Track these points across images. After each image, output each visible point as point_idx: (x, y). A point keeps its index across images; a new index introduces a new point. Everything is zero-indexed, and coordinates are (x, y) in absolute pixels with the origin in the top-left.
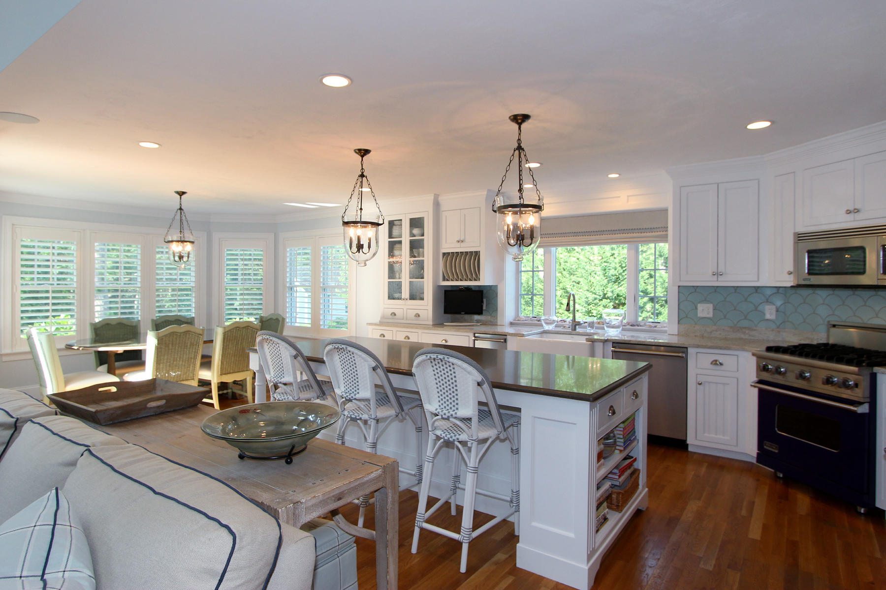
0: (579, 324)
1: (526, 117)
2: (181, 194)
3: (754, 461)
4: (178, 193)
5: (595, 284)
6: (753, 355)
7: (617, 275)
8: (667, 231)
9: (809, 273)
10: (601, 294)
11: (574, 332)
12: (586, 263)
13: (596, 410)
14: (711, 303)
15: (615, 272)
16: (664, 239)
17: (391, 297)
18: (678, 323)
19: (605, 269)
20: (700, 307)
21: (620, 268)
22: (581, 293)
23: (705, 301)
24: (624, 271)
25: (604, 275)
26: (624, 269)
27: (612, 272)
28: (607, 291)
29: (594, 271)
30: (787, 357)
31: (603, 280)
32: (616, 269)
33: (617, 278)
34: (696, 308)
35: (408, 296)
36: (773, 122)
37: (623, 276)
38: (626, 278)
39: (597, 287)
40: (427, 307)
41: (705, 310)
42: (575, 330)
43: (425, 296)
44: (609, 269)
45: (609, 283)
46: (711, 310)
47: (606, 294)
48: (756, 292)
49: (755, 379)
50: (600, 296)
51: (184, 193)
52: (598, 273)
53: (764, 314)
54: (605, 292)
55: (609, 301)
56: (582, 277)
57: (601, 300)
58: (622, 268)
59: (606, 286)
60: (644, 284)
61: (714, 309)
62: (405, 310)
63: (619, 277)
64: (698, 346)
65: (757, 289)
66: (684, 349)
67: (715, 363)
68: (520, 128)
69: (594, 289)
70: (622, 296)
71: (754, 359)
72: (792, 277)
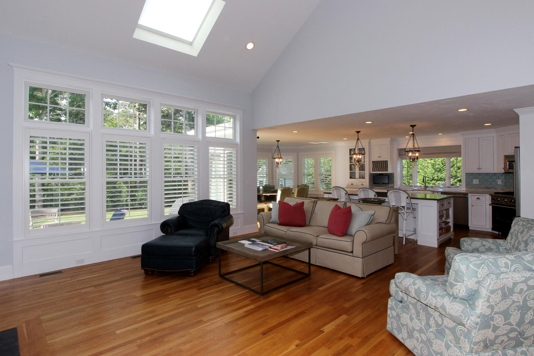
0: (428, 187)
1: (415, 126)
2: (278, 141)
3: (490, 231)
4: (277, 141)
5: (428, 173)
6: (490, 195)
7: (440, 168)
8: (461, 153)
9: (509, 169)
10: (431, 177)
11: (425, 190)
12: (423, 162)
13: (439, 204)
14: (478, 179)
15: (439, 166)
16: (460, 156)
17: (351, 178)
18: (466, 186)
19: (433, 165)
20: (474, 180)
21: (441, 164)
22: (420, 177)
23: (476, 178)
24: (444, 166)
25: (433, 168)
26: (444, 165)
27: (437, 166)
28: (435, 176)
29: (427, 166)
30: (500, 195)
31: (433, 171)
32: (439, 165)
33: (440, 170)
34: (472, 181)
35: (358, 177)
36: (492, 124)
37: (443, 168)
38: (445, 170)
39: (429, 174)
40: (366, 182)
41: (476, 182)
42: (426, 189)
43: (366, 177)
44: (436, 165)
45: (435, 172)
46: (478, 181)
47: (434, 178)
48: (479, 175)
49: (491, 203)
50: (431, 178)
51: (279, 141)
52: (429, 167)
53: (497, 183)
54: (434, 177)
55: (435, 181)
56: (421, 169)
57: (432, 181)
58: (443, 164)
59: (434, 174)
60: (455, 173)
61: (479, 181)
62: (357, 183)
63: (441, 169)
64: (472, 193)
65: (494, 174)
66: (466, 194)
67: (478, 198)
68: (413, 128)
69: (428, 175)
70: (443, 179)
71: (490, 196)
72: (503, 170)
